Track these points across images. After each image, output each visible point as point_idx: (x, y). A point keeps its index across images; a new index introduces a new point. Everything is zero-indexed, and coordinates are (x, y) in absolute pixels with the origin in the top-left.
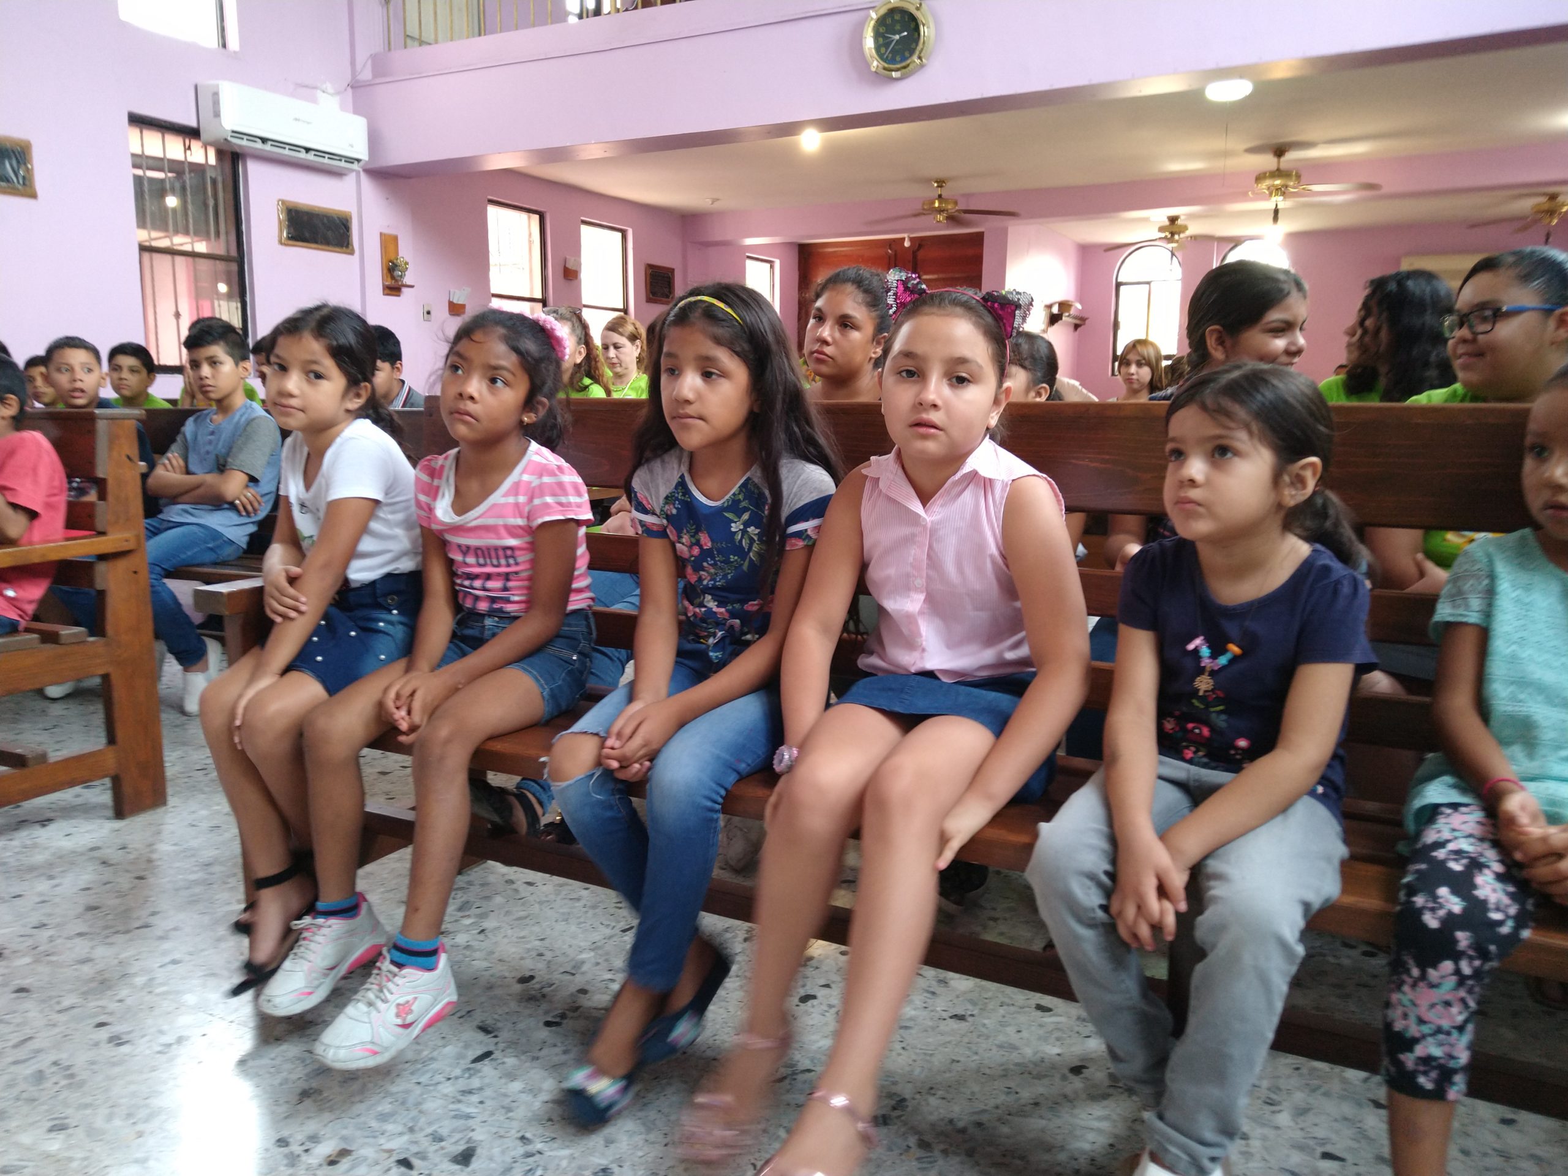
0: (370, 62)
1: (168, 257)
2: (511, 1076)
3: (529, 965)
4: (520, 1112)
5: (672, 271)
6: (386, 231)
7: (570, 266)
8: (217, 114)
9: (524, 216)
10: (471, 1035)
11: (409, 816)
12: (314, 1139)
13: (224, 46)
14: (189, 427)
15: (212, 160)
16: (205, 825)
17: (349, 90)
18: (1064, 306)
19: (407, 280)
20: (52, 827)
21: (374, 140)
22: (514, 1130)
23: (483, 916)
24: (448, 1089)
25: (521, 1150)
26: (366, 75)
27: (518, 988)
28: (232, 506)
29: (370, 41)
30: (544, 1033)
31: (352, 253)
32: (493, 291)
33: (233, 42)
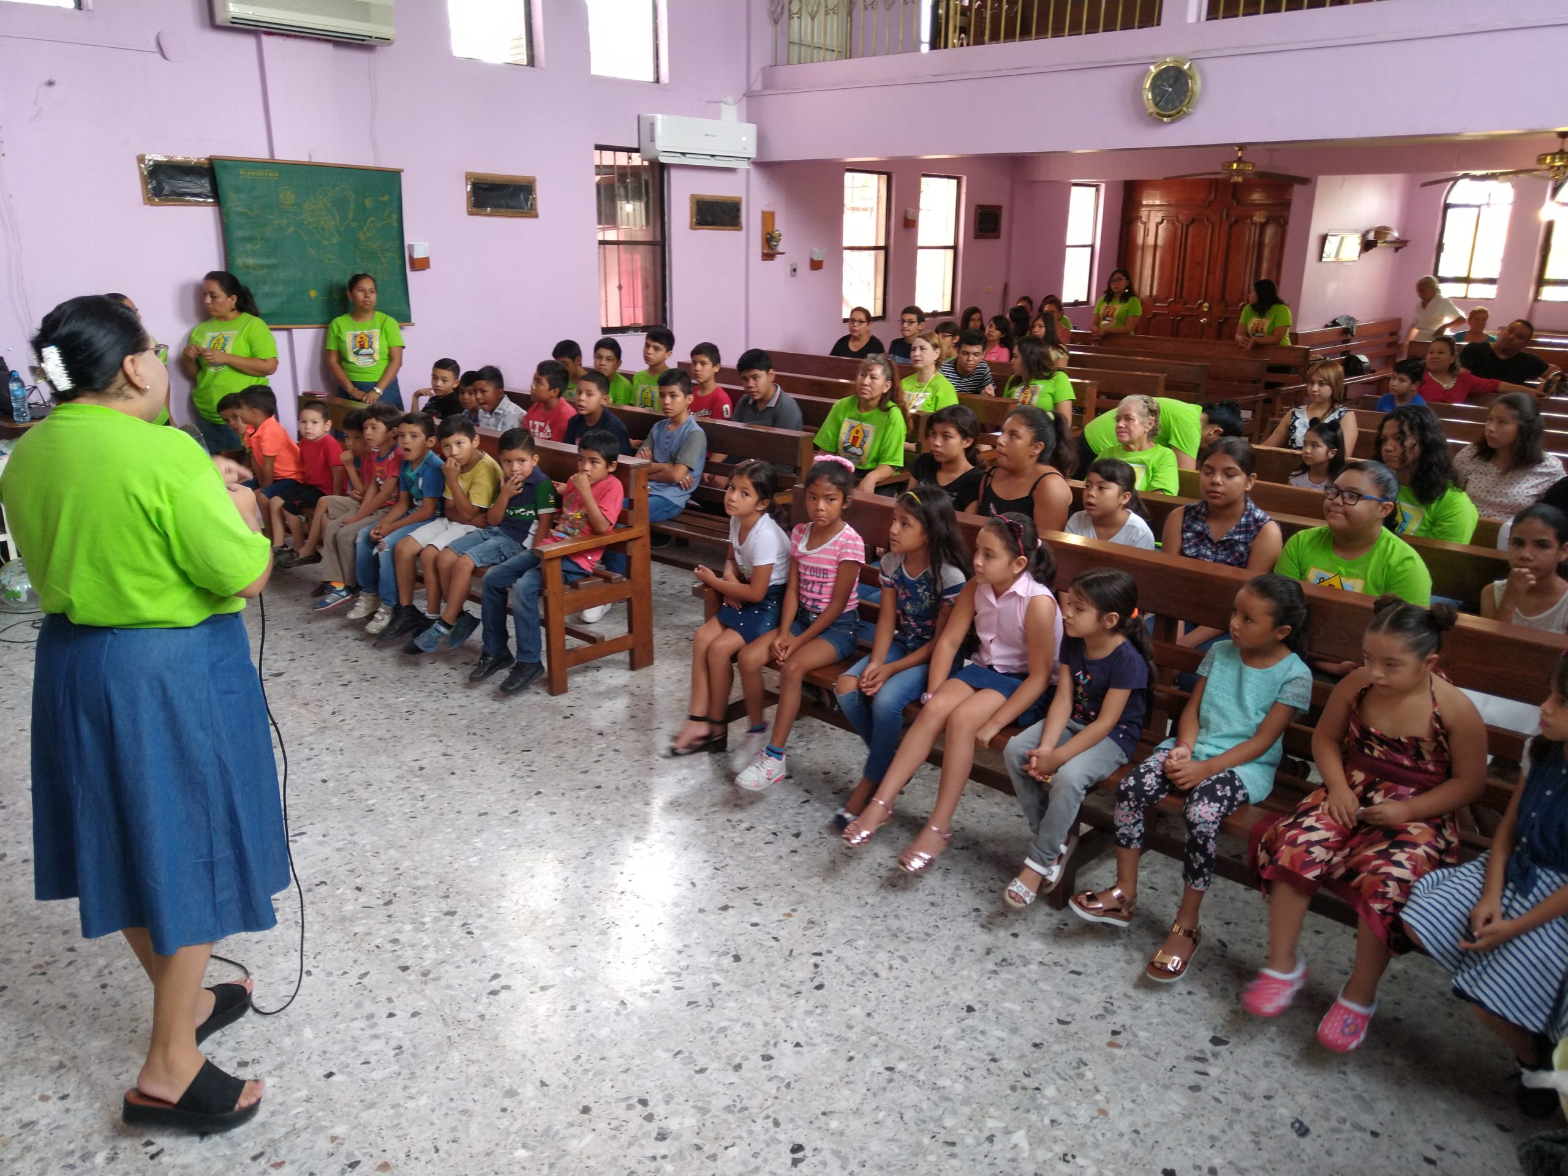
0: (761, 76)
1: (615, 248)
2: (817, 810)
3: (829, 767)
4: (819, 824)
5: (999, 208)
6: (766, 209)
7: (910, 217)
8: (653, 140)
9: (875, 176)
10: (800, 792)
11: (776, 691)
12: (741, 821)
13: (658, 79)
14: (655, 431)
15: (646, 163)
16: (675, 678)
17: (745, 99)
18: (1381, 232)
19: (780, 249)
20: (602, 671)
21: (762, 140)
22: (817, 829)
23: (809, 742)
24: (791, 811)
25: (818, 836)
26: (757, 86)
27: (822, 776)
28: (678, 485)
29: (762, 57)
30: (832, 796)
31: (741, 229)
32: (845, 244)
33: (664, 77)
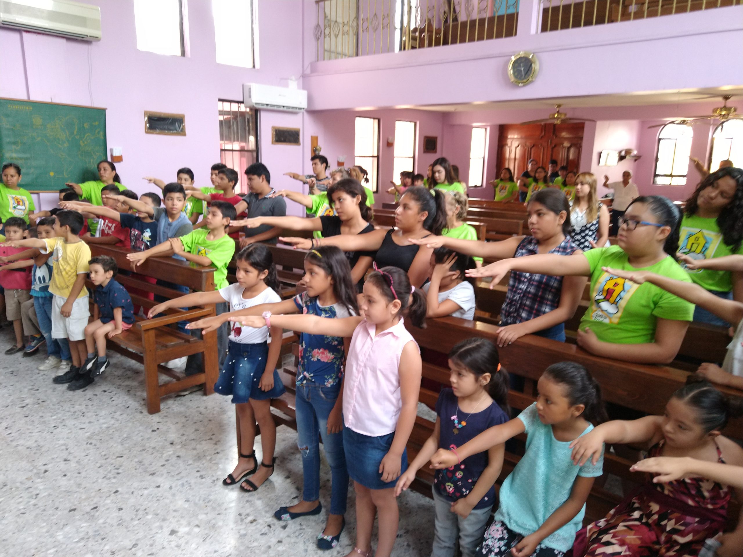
0: (310, 66)
1: (231, 152)
5: (436, 138)
6: (314, 135)
7: (390, 141)
8: (250, 97)
9: (372, 120)
13: (254, 67)
15: (248, 110)
17: (301, 78)
18: (628, 151)
21: (310, 99)
26: (308, 71)
29: (310, 56)
31: (300, 144)
32: (357, 154)
33: (257, 66)
